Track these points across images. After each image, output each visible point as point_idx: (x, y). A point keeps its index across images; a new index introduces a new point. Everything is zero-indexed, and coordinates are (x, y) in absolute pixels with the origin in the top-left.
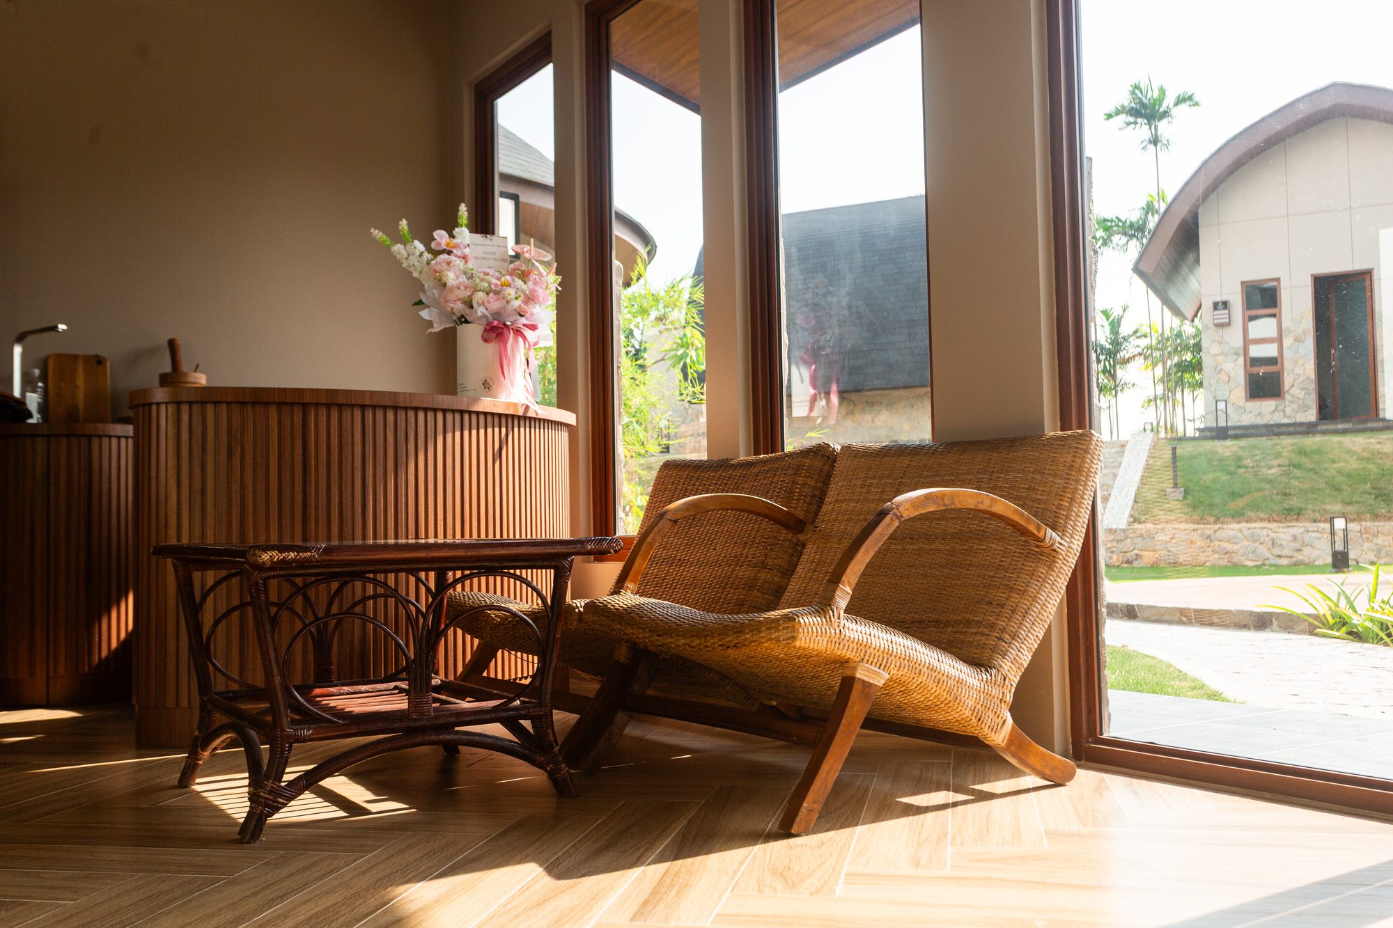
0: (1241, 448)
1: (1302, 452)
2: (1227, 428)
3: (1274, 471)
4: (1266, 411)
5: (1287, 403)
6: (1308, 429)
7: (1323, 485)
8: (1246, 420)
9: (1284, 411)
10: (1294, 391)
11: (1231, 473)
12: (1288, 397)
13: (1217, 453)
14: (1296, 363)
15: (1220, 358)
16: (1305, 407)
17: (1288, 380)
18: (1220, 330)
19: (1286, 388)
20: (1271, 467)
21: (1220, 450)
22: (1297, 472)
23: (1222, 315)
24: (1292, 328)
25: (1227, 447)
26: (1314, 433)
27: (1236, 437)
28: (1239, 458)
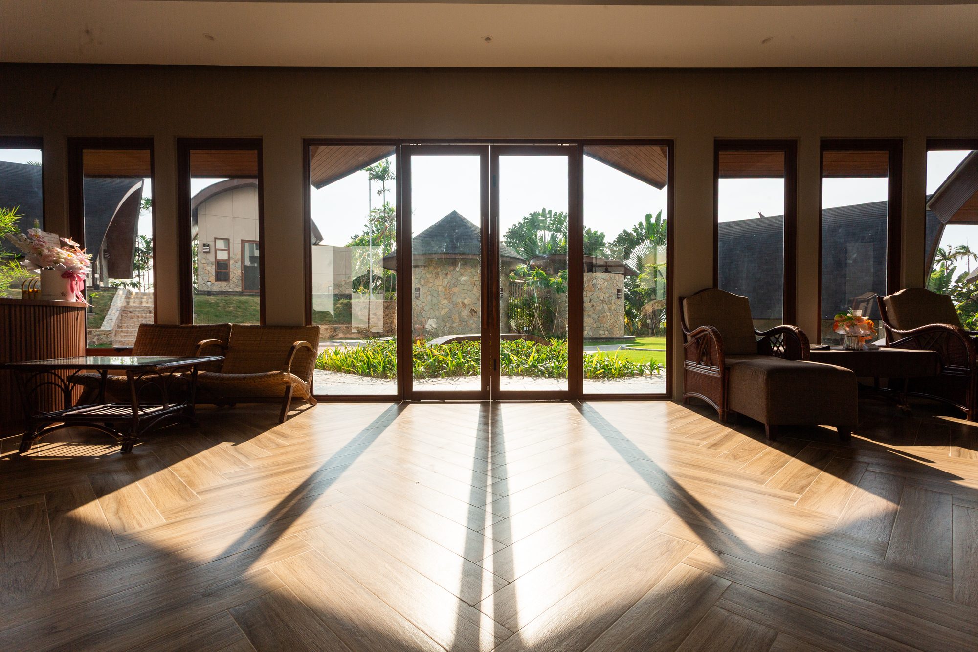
0: (218, 300)
1: (240, 302)
2: (211, 291)
3: (231, 308)
4: (222, 286)
5: (231, 284)
6: (241, 294)
7: (249, 314)
8: (215, 288)
9: (230, 286)
10: (234, 280)
11: (215, 309)
12: (231, 281)
13: (208, 301)
14: (234, 270)
15: (205, 264)
16: (237, 286)
17: (232, 275)
18: (206, 254)
19: (231, 278)
20: (230, 307)
21: (210, 300)
22: (239, 310)
23: (207, 250)
24: (233, 257)
25: (212, 299)
26: (243, 295)
27: (214, 295)
28: (218, 304)
